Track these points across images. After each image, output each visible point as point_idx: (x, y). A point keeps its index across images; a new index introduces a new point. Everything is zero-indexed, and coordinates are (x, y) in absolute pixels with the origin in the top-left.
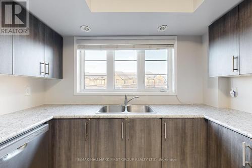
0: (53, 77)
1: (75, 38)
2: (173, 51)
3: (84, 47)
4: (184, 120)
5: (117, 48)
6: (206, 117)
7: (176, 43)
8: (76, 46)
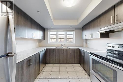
0: (43, 39)
1: (48, 29)
2: (74, 32)
3: (50, 31)
5: (59, 31)
7: (75, 30)
8: (48, 31)
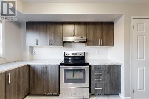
4: (19, 69)
6: (29, 64)
